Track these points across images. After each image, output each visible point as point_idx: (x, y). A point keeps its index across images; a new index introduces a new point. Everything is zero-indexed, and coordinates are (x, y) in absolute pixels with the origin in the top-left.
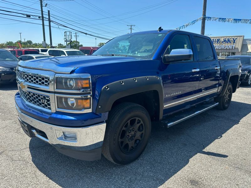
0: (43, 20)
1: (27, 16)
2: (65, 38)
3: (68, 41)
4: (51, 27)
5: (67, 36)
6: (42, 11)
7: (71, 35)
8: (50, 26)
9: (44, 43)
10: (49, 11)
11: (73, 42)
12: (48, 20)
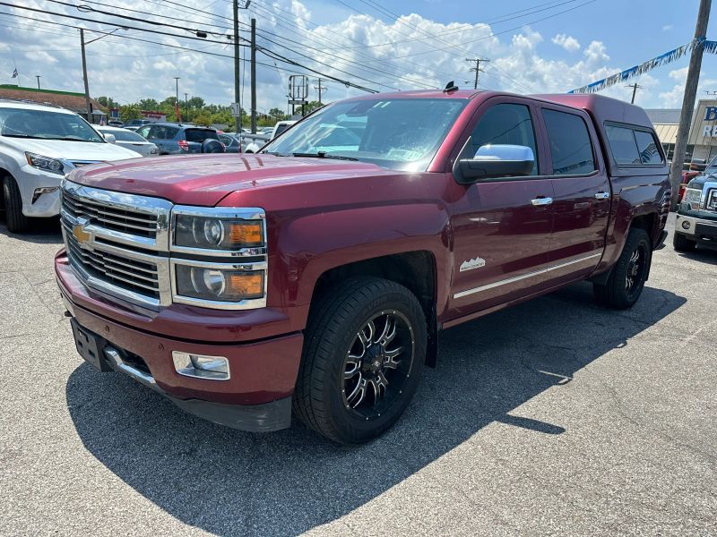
0: (237, 45)
1: (199, 35)
2: (290, 94)
3: (298, 103)
4: (257, 65)
5: (296, 88)
6: (236, 21)
7: (307, 86)
8: (253, 61)
9: (235, 108)
10: (253, 21)
11: (311, 105)
12: (250, 44)
